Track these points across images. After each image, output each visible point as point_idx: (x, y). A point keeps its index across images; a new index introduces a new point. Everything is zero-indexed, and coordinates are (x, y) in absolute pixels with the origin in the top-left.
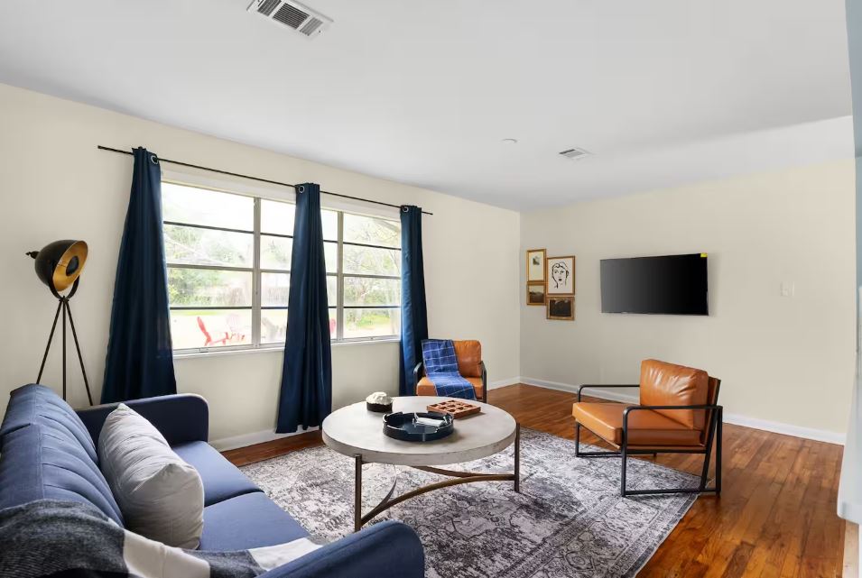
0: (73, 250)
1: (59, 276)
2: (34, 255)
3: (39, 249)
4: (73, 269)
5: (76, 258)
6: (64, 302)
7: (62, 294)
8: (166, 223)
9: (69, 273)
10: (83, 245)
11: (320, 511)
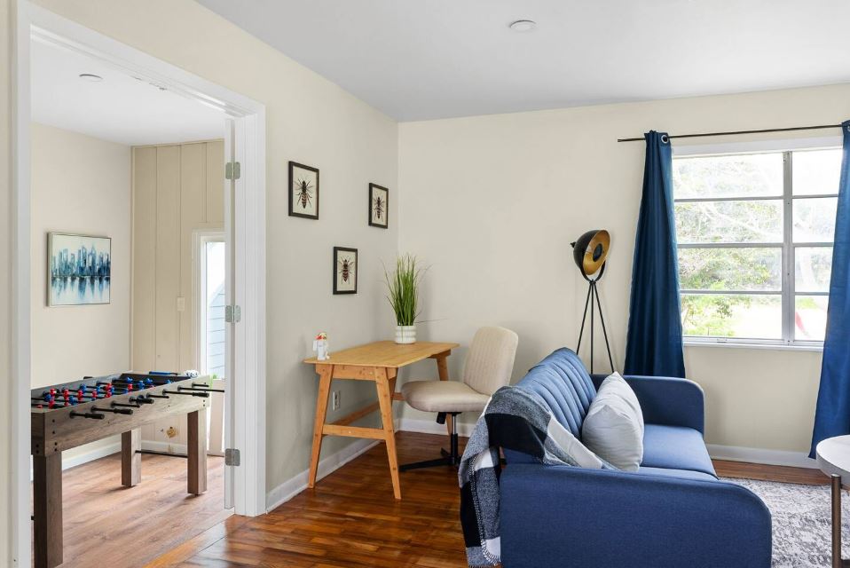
0: (597, 239)
1: (588, 261)
2: (573, 245)
3: (576, 240)
4: (599, 254)
5: (600, 245)
6: (592, 283)
7: (591, 277)
8: (676, 201)
9: (595, 259)
10: (605, 233)
11: (814, 545)
